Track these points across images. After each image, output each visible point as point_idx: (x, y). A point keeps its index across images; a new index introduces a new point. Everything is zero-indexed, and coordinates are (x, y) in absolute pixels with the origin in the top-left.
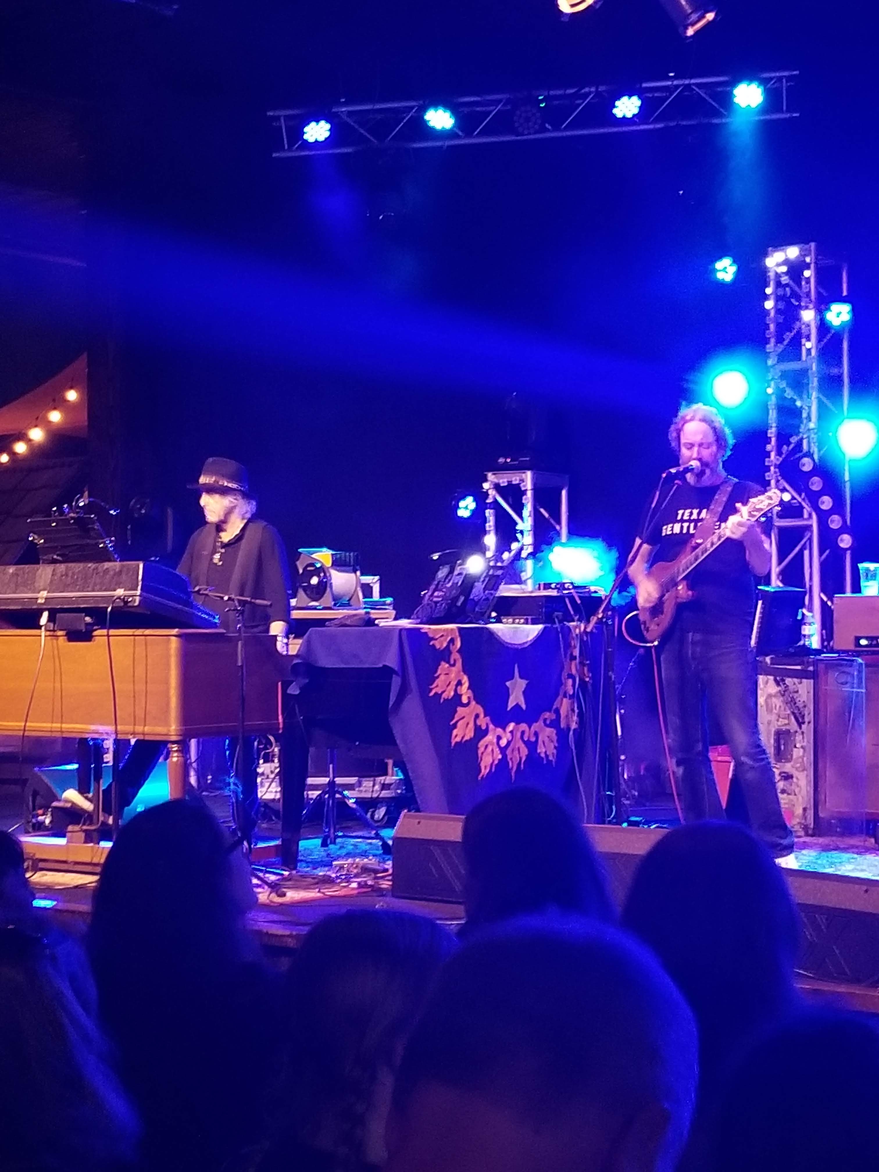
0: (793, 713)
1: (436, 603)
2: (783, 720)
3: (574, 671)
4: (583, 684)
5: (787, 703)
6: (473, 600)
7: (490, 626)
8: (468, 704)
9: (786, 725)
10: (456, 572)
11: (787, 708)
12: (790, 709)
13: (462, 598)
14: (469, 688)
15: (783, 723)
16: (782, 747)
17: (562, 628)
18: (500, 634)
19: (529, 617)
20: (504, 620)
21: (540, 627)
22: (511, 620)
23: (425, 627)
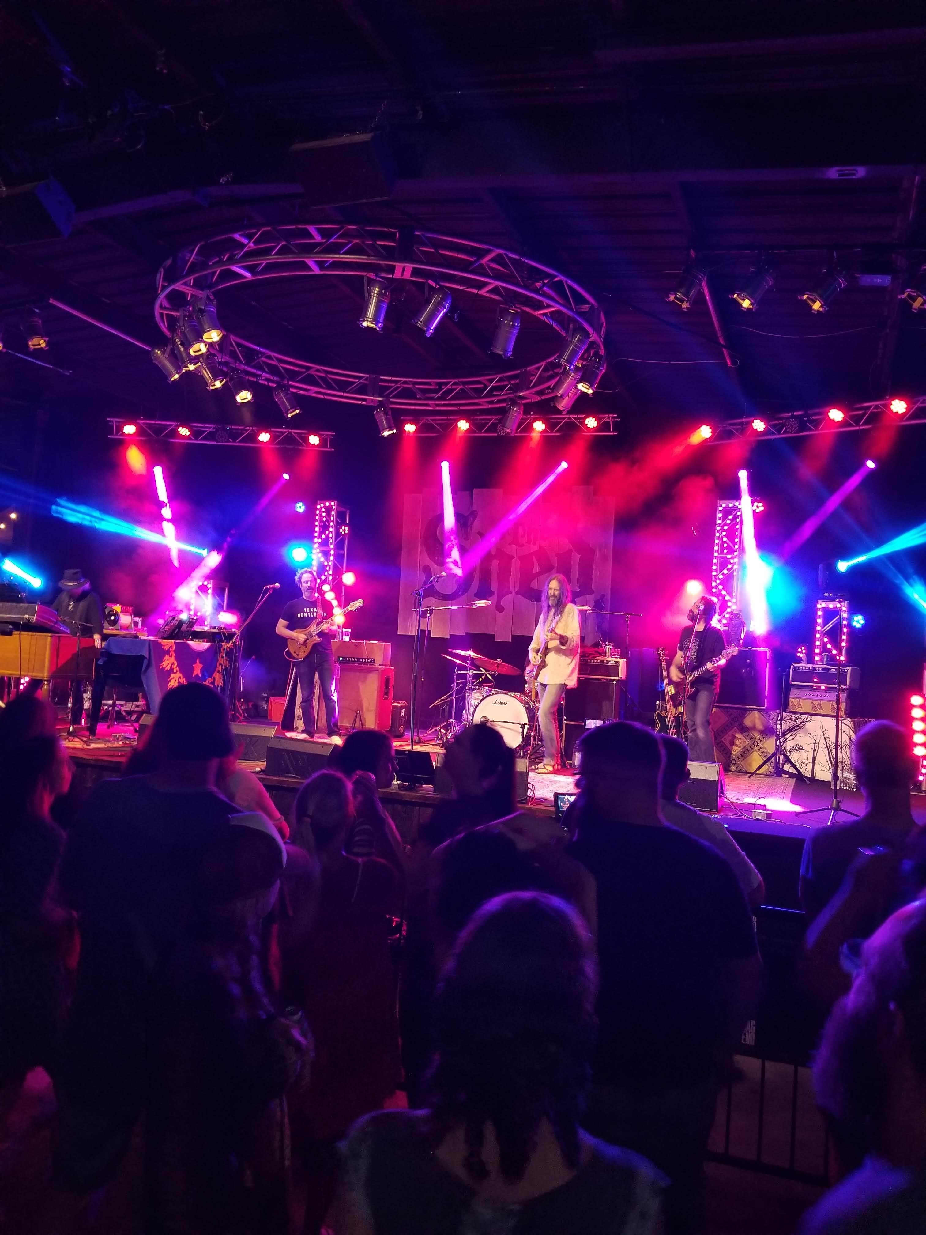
1: (166, 631)
3: (222, 663)
4: (226, 668)
6: (182, 631)
7: (189, 642)
8: (176, 673)
10: (175, 619)
13: (177, 630)
14: (177, 666)
17: (219, 645)
18: (192, 645)
19: (205, 640)
20: (195, 640)
21: (209, 644)
22: (197, 640)
23: (160, 641)
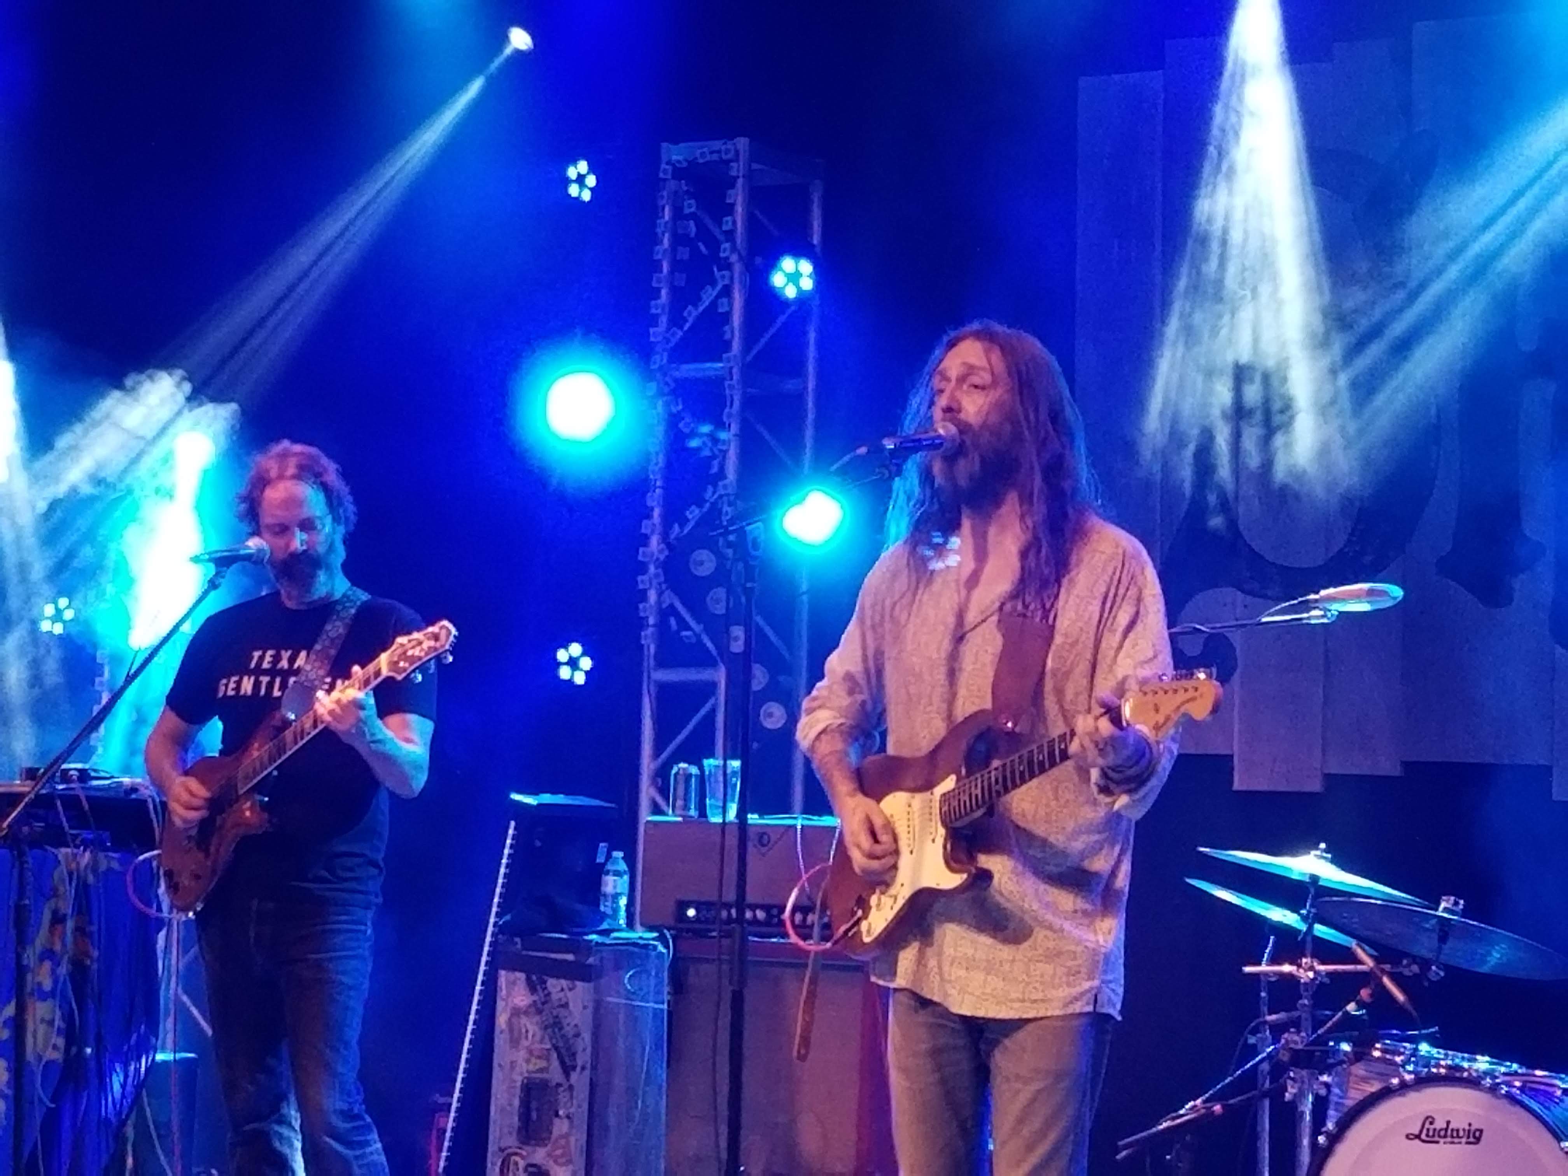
0: (556, 1048)
2: (538, 1061)
5: (546, 1028)
9: (541, 1070)
11: (547, 1037)
12: (551, 1039)
15: (537, 1067)
16: (534, 1115)
